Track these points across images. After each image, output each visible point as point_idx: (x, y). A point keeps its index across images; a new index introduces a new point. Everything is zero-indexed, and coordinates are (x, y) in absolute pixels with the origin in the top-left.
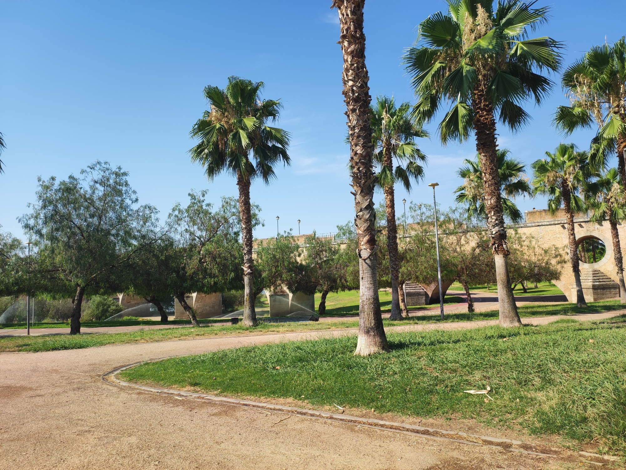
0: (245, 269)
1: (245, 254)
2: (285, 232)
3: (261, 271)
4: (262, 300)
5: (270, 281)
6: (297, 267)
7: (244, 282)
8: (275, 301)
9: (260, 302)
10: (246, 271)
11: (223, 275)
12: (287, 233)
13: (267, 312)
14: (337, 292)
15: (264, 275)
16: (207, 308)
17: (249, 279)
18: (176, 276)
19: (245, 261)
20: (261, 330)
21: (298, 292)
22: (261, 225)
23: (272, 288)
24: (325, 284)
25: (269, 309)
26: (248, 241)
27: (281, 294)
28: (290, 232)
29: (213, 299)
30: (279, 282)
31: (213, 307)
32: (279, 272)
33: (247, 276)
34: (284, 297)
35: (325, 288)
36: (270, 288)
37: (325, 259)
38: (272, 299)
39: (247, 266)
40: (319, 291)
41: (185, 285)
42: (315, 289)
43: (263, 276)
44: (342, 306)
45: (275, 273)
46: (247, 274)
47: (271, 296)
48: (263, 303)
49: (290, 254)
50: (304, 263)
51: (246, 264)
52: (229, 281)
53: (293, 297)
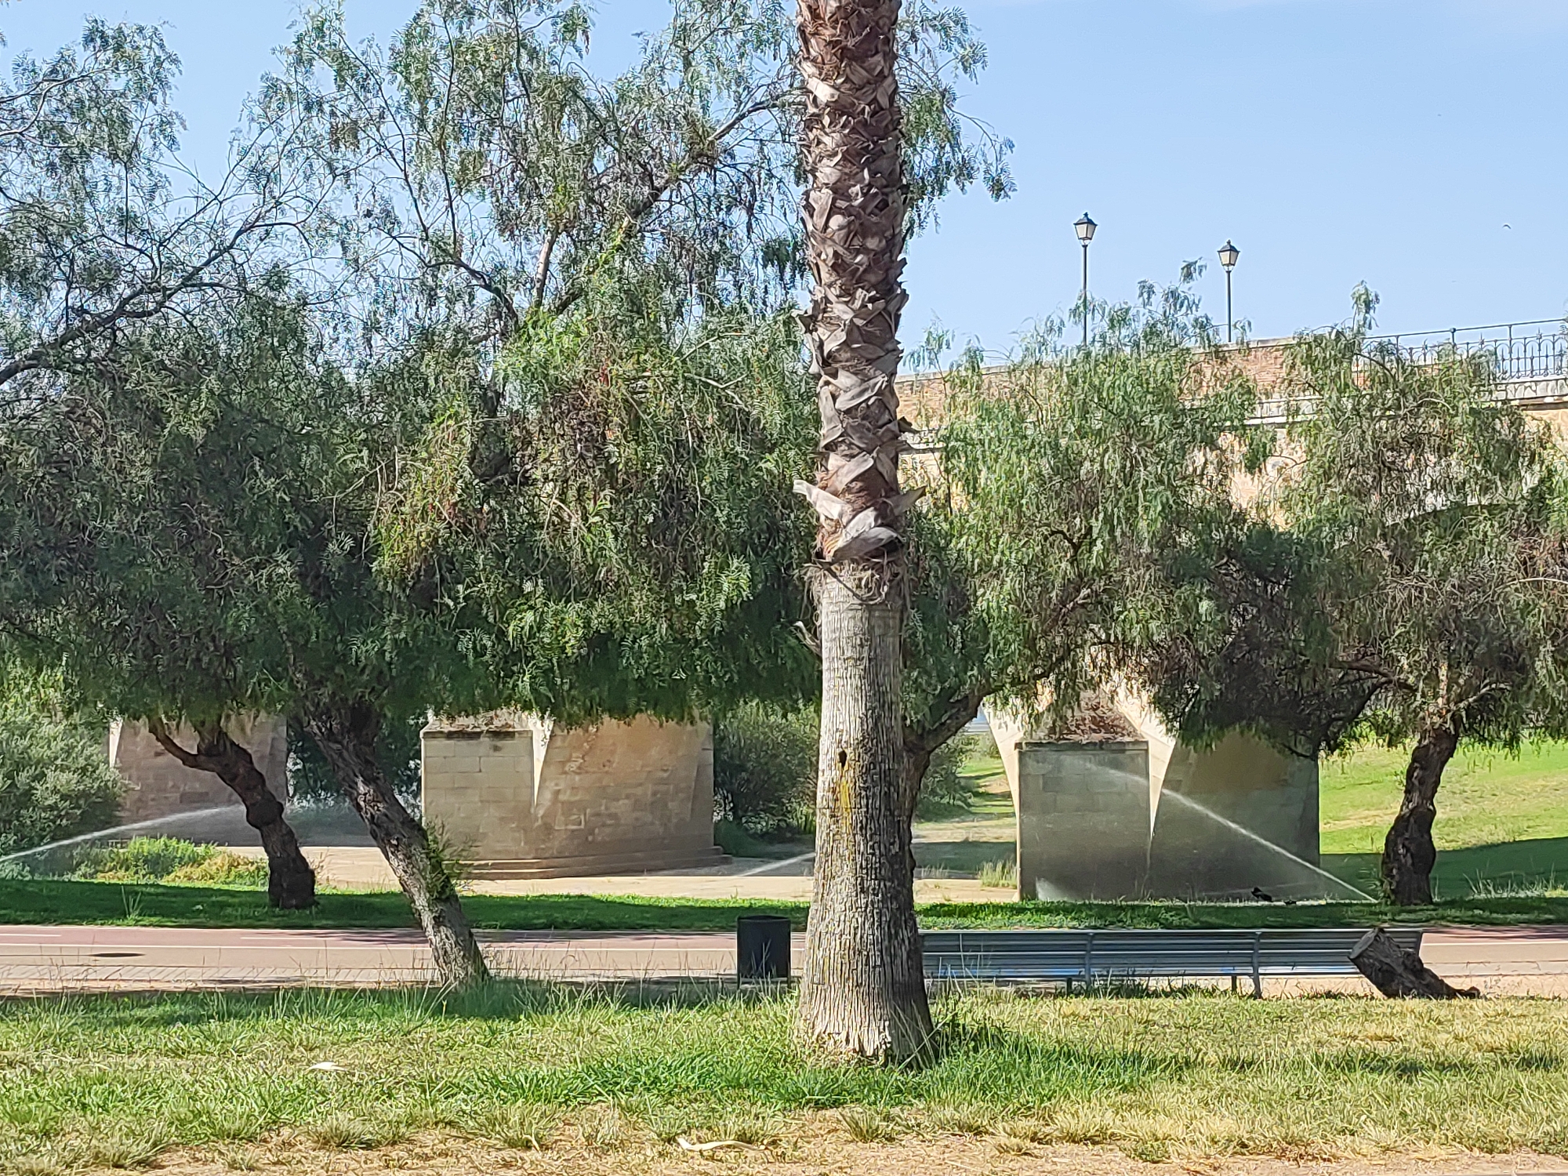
0: (827, 506)
1: (828, 362)
2: (1147, 290)
3: (966, 572)
4: (967, 768)
5: (1030, 642)
6: (1231, 550)
7: (815, 634)
8: (1052, 783)
9: (952, 783)
10: (838, 525)
11: (665, 578)
12: (1157, 300)
13: (1001, 852)
14: (1513, 742)
15: (990, 598)
16: (622, 806)
17: (867, 605)
18: (301, 575)
19: (829, 432)
20: (965, 1114)
21: (1233, 733)
22: (979, 186)
23: (1045, 696)
24: (1432, 678)
25: (1009, 831)
26: (864, 231)
27: (1096, 737)
28: (1183, 288)
29: (654, 752)
30: (1091, 657)
31: (658, 804)
32: (1100, 585)
33: (848, 573)
34: (1117, 765)
35: (1435, 708)
36: (1028, 693)
37: (1434, 501)
38: (1032, 766)
39: (841, 482)
40: (1380, 730)
41: (363, 649)
42: (1353, 719)
43: (982, 604)
44: (1500, 836)
45: (1072, 587)
46: (840, 556)
47: (1027, 751)
48: (970, 788)
49: (1182, 450)
50: (1280, 521)
51: (834, 461)
52: (709, 632)
53: (1176, 759)
